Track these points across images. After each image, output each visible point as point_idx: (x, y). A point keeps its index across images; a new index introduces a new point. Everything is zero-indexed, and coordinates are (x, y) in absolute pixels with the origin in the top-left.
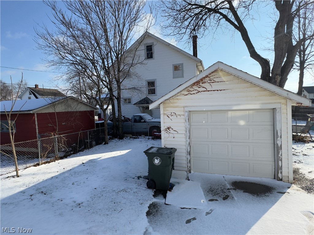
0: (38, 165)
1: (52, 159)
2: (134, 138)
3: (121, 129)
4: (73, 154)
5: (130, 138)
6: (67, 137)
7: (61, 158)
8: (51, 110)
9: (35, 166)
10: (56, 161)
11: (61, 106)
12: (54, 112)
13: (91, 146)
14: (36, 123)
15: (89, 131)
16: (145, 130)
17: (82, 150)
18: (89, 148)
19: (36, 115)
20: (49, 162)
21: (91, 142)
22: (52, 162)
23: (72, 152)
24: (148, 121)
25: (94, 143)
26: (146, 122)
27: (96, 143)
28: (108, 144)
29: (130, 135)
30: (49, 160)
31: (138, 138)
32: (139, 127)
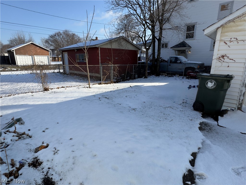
0: (101, 84)
1: (109, 82)
2: (169, 76)
3: (158, 67)
4: (122, 81)
5: (165, 76)
6: (119, 67)
7: (115, 82)
8: (109, 47)
9: (99, 84)
10: (111, 84)
11: (115, 44)
12: (111, 48)
13: (135, 78)
14: (100, 55)
15: (134, 65)
16: (180, 70)
17: (128, 80)
18: (133, 79)
19: (99, 49)
20: (107, 84)
21: (135, 75)
22: (109, 84)
23: (121, 80)
24: (184, 62)
25: (136, 76)
26: (181, 63)
27: (138, 76)
28: (147, 78)
29: (165, 74)
30: (107, 82)
31: (173, 77)
32: (175, 67)
